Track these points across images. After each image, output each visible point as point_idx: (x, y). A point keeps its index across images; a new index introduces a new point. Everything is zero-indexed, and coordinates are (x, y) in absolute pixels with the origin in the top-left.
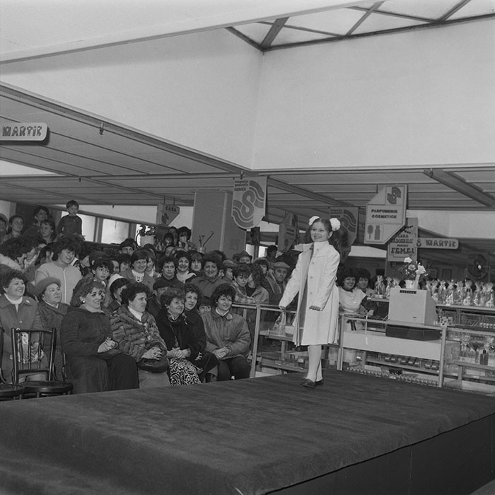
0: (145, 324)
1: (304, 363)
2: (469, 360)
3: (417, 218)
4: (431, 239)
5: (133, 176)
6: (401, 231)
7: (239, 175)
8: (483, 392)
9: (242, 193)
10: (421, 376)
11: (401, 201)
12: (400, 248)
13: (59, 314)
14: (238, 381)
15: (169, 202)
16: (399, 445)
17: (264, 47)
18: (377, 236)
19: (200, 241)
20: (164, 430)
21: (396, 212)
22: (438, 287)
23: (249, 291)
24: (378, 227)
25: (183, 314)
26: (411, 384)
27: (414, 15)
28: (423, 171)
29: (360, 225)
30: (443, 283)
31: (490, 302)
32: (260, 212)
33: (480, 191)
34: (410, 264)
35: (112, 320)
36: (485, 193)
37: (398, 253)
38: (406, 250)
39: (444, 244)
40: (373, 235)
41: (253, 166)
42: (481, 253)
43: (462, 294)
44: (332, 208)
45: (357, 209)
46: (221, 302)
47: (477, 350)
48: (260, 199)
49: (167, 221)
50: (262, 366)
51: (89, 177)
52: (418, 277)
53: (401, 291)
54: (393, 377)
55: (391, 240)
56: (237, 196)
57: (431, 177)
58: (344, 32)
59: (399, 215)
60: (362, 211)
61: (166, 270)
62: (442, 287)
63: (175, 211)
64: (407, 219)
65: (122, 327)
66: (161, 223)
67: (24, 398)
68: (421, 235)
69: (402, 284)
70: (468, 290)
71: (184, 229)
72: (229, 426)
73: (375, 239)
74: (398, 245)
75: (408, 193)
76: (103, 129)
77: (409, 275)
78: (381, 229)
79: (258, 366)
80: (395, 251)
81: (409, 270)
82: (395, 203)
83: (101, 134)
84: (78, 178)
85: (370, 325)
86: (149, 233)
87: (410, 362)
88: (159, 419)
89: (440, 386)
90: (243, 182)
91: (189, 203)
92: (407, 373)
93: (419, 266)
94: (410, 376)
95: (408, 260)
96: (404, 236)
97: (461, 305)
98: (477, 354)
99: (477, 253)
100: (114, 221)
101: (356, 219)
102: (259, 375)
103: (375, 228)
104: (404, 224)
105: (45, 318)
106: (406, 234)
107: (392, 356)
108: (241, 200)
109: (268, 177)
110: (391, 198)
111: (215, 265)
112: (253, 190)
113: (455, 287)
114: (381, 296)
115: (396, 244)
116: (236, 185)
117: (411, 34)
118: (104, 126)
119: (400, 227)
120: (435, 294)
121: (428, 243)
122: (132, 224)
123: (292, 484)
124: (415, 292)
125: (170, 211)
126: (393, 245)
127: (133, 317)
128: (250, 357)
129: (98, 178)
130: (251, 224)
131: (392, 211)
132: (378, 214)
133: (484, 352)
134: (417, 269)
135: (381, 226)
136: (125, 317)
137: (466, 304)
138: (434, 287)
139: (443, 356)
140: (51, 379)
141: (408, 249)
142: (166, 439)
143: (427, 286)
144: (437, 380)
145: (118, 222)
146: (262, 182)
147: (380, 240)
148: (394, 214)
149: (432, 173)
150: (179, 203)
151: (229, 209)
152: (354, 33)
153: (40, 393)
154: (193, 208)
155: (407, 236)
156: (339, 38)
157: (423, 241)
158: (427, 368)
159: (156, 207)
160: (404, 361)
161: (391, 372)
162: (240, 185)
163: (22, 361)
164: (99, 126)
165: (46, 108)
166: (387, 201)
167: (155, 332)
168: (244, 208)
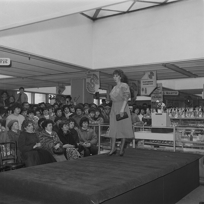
0: (53, 136)
1: (119, 146)
2: (185, 140)
3: (162, 83)
4: (168, 91)
5: (44, 75)
6: (155, 89)
7: (88, 72)
8: (192, 152)
9: (90, 79)
10: (167, 148)
11: (154, 77)
13: (18, 135)
15: (61, 85)
16: (158, 177)
17: (94, 19)
18: (146, 92)
19: (75, 100)
21: (152, 82)
22: (171, 111)
23: (95, 119)
24: (146, 88)
25: (69, 130)
26: (163, 151)
27: (154, 1)
28: (162, 64)
29: (139, 88)
30: (173, 109)
31: (192, 115)
32: (97, 86)
33: (185, 71)
34: (159, 103)
35: (39, 136)
36: (187, 72)
37: (155, 98)
39: (173, 93)
41: (93, 67)
42: (189, 95)
43: (181, 113)
45: (137, 81)
46: (84, 124)
47: (188, 135)
48: (98, 81)
49: (61, 92)
50: (103, 149)
51: (27, 77)
52: (162, 108)
53: (156, 114)
54: (155, 149)
55: (152, 93)
56: (88, 80)
57: (165, 67)
58: (126, 10)
59: (154, 83)
60: (139, 82)
62: (173, 111)
63: (64, 88)
64: (157, 84)
66: (58, 93)
67: (6, 171)
68: (164, 90)
69: (157, 111)
70: (183, 111)
72: (89, 175)
73: (145, 93)
74: (155, 95)
75: (157, 74)
76: (30, 58)
77: (158, 107)
78: (147, 89)
79: (101, 149)
80: (154, 97)
81: (158, 105)
82: (152, 78)
83: (30, 60)
84: (22, 78)
85: (145, 128)
86: (53, 98)
87: (163, 142)
88: (60, 175)
89: (175, 151)
90: (90, 74)
91: (69, 84)
92: (161, 147)
94: (162, 148)
95: (158, 101)
97: (181, 117)
98: (188, 137)
99: (188, 95)
100: (39, 94)
101: (137, 85)
102: (102, 152)
103: (144, 89)
104: (156, 86)
105: (12, 137)
106: (158, 90)
107: (155, 140)
109: (100, 72)
110: (150, 77)
112: (94, 77)
113: (178, 110)
114: (149, 116)
116: (87, 76)
117: (153, 9)
118: (30, 56)
120: (171, 114)
121: (167, 93)
122: (47, 94)
123: (114, 197)
124: (162, 114)
125: (61, 88)
126: (153, 95)
128: (98, 146)
129: (30, 77)
130: (94, 91)
131: (151, 82)
132: (145, 83)
133: (191, 136)
134: (162, 105)
135: (147, 88)
136: (45, 134)
137: (183, 117)
138: (170, 111)
139: (174, 139)
140: (16, 162)
141: (159, 96)
142: (62, 183)
143: (167, 111)
144: (173, 149)
145: (41, 94)
146: (98, 74)
147: (147, 94)
148: (152, 83)
149: (165, 65)
150: (65, 85)
151: (85, 86)
152: (130, 10)
153: (12, 168)
154: (70, 86)
155: (158, 91)
156: (124, 13)
157: (165, 92)
158: (169, 144)
159: (56, 87)
160: (160, 142)
161: (155, 147)
162: (89, 76)
163: (3, 156)
164: (28, 56)
165: (6, 51)
166: (149, 78)
167: (58, 139)
168: (91, 85)
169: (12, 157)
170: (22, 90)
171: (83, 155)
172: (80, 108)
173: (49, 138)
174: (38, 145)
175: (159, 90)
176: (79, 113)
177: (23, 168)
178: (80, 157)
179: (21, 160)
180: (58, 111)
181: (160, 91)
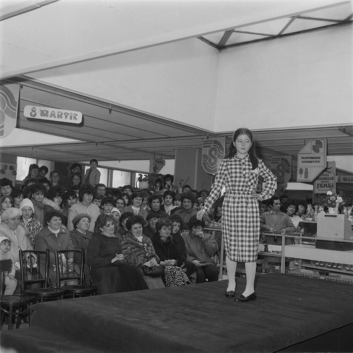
3: (335, 162)
4: (346, 176)
5: (133, 140)
6: (324, 171)
7: (206, 137)
9: (208, 149)
10: (342, 276)
11: (322, 150)
12: (323, 183)
13: (87, 238)
14: (211, 283)
15: (158, 157)
16: (329, 329)
17: (221, 47)
18: (306, 176)
19: (180, 183)
20: (160, 320)
21: (319, 158)
24: (306, 169)
25: (171, 236)
26: (336, 282)
27: (327, 18)
28: (338, 128)
29: (293, 168)
34: (331, 196)
35: (122, 242)
37: (322, 187)
38: (328, 185)
40: (303, 175)
41: (216, 129)
44: (273, 157)
45: (291, 156)
48: (221, 153)
49: (157, 170)
51: (103, 142)
52: (338, 205)
53: (325, 216)
54: (322, 278)
55: (317, 178)
56: (205, 151)
57: (344, 133)
58: (276, 33)
59: (322, 160)
60: (295, 158)
61: (154, 204)
63: (162, 163)
64: (327, 162)
65: (129, 247)
66: (152, 172)
67: (65, 298)
68: (338, 173)
69: (326, 210)
71: (168, 176)
72: (206, 316)
73: (305, 178)
75: (327, 144)
76: (112, 110)
77: (330, 204)
78: (308, 170)
79: (224, 271)
80: (319, 186)
81: (330, 201)
82: (319, 152)
83: (110, 113)
84: (95, 143)
85: (303, 240)
86: (145, 180)
87: (334, 266)
88: (157, 312)
90: (209, 141)
91: (172, 157)
92: (333, 274)
93: (338, 197)
94: (335, 276)
95: (329, 193)
96: (326, 175)
100: (121, 171)
101: (290, 163)
102: (225, 277)
103: (304, 171)
104: (325, 167)
105: (77, 242)
106: (327, 173)
107: (321, 262)
108: (208, 154)
109: (227, 137)
110: (316, 149)
111: (190, 201)
112: (217, 147)
114: (311, 219)
115: (321, 181)
116: (204, 144)
117: (325, 31)
118: (112, 108)
119: (322, 169)
121: (344, 179)
122: (133, 173)
124: (336, 216)
125: (158, 163)
126: (318, 182)
127: (136, 240)
128: (218, 265)
129: (108, 143)
130: (216, 170)
131: (316, 158)
132: (306, 160)
134: (337, 199)
135: (308, 169)
136: (131, 240)
140: (82, 284)
141: (329, 184)
143: (344, 211)
145: (123, 172)
146: (222, 141)
147: (309, 178)
148: (318, 160)
149: (344, 129)
150: (165, 157)
151: (200, 160)
152: (284, 33)
153: (75, 294)
154: (174, 160)
155: (328, 175)
156: (273, 37)
157: (342, 177)
158: (347, 270)
159: (149, 161)
160: (330, 266)
161: (321, 274)
162: (207, 144)
163: (62, 272)
164: (108, 107)
165: (73, 97)
166: (313, 151)
167: (152, 250)
168: (210, 160)
169: (76, 276)
170: (94, 163)
171: (195, 280)
172: (189, 199)
173: (138, 246)
174: (120, 257)
175: (329, 173)
176: (186, 206)
177: (93, 295)
178: (188, 283)
179: (90, 281)
180: (154, 201)
181: (331, 175)
